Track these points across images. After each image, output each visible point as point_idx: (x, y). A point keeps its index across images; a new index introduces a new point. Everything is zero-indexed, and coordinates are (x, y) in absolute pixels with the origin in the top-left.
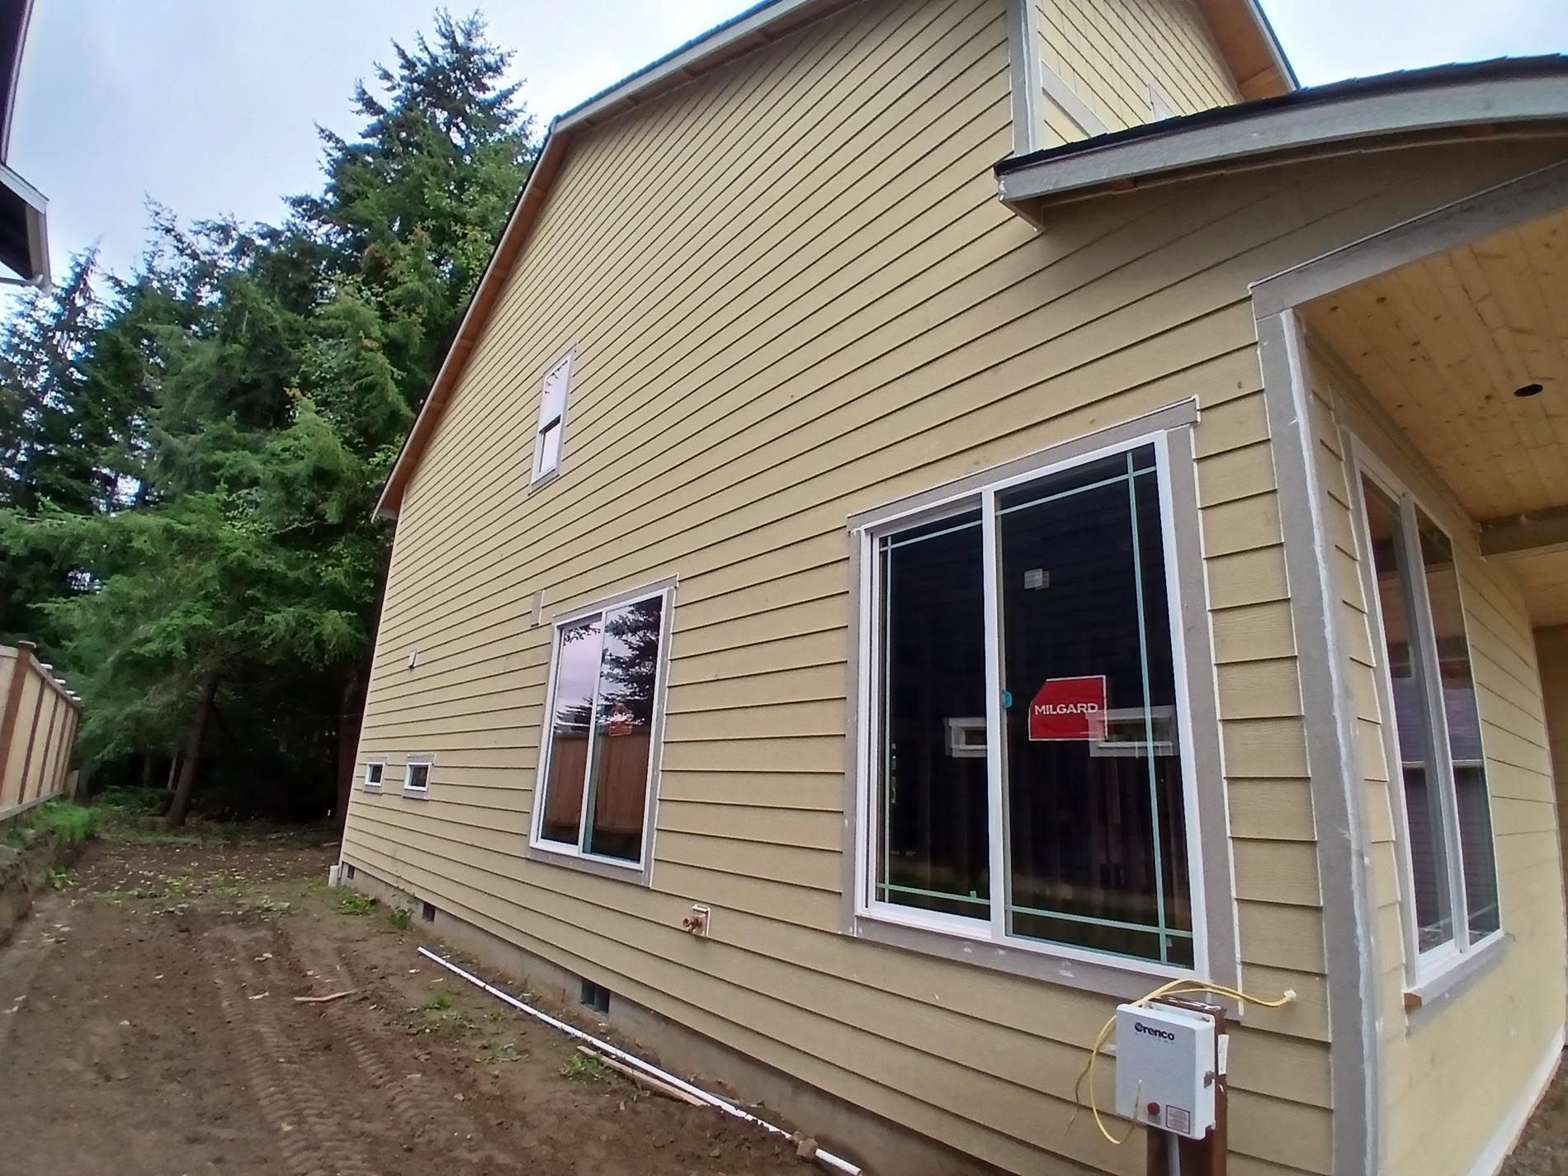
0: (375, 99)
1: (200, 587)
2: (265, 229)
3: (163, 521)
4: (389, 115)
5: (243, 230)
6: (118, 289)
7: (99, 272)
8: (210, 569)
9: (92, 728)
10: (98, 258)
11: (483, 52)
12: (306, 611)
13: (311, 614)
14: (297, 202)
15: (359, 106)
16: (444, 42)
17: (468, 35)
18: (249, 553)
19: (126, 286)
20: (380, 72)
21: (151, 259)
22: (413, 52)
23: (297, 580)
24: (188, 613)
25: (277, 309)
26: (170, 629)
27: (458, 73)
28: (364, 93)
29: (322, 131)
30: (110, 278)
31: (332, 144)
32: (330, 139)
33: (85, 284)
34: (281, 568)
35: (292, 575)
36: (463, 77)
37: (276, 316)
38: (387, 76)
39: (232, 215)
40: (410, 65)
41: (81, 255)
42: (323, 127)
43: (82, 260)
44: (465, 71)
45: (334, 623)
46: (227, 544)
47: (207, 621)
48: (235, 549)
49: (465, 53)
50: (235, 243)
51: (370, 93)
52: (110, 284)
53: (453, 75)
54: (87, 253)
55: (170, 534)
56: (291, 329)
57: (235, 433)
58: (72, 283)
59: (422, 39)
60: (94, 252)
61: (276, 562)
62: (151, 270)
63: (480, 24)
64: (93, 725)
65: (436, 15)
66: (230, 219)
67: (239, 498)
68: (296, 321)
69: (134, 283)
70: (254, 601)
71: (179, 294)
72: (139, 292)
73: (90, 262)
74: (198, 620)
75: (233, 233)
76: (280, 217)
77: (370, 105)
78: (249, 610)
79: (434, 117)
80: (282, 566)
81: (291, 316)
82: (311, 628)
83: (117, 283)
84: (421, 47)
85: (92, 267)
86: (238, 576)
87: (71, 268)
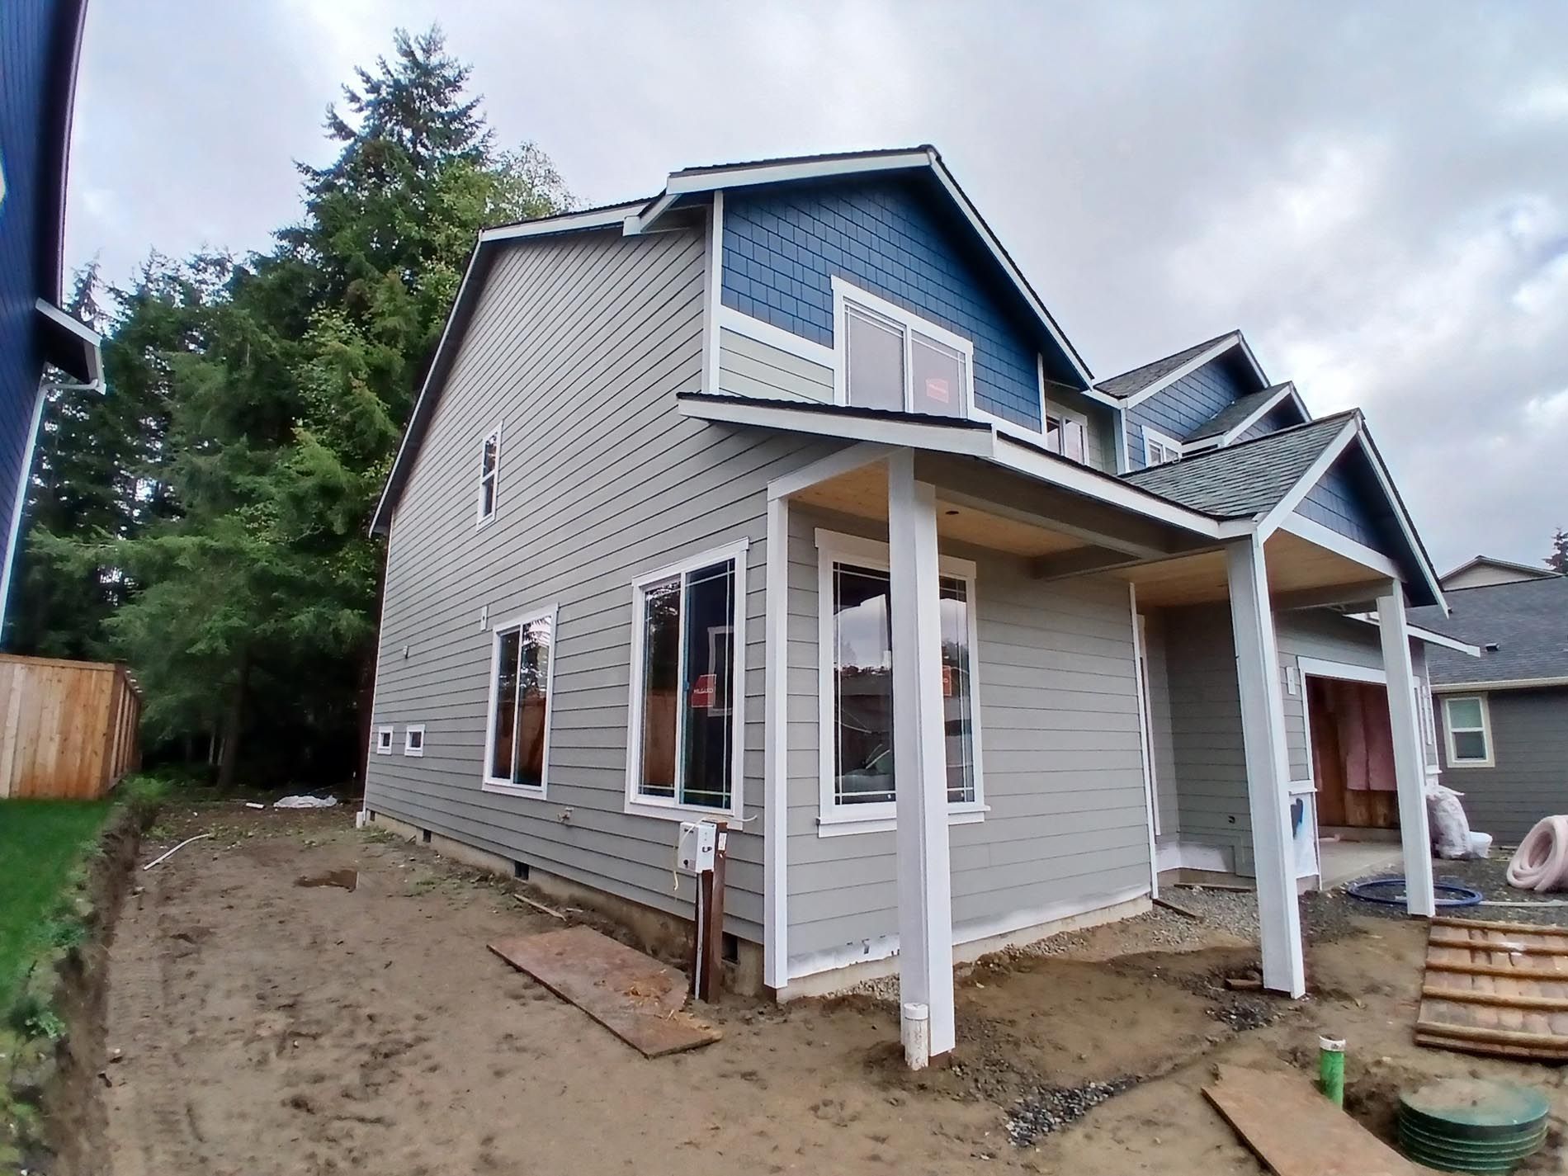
0: (345, 122)
1: (232, 593)
2: (256, 257)
3: (196, 540)
4: (359, 139)
5: (237, 261)
6: (119, 299)
7: (101, 285)
8: (240, 579)
9: (151, 714)
10: (98, 273)
11: (442, 66)
12: (323, 610)
13: (328, 613)
14: (283, 235)
15: (332, 131)
16: (404, 61)
17: (427, 52)
18: (270, 562)
19: (127, 296)
20: (348, 95)
21: (147, 268)
22: (377, 75)
23: (314, 583)
24: (226, 617)
25: (273, 338)
26: (214, 631)
27: (420, 89)
28: (335, 117)
29: (300, 165)
30: (111, 289)
31: (309, 176)
32: (308, 172)
33: (89, 298)
34: (299, 573)
35: (308, 578)
36: (425, 93)
37: (274, 345)
38: (354, 98)
39: (227, 249)
40: (375, 88)
41: (82, 271)
42: (301, 162)
43: (84, 276)
44: (427, 86)
45: (348, 619)
46: (252, 555)
47: (241, 622)
48: (259, 560)
49: (426, 71)
50: (231, 275)
51: (341, 117)
52: (112, 295)
53: (415, 91)
54: (88, 268)
55: (204, 550)
56: (288, 354)
57: (248, 453)
58: (77, 298)
59: (384, 63)
60: (93, 268)
61: (293, 569)
62: (148, 279)
63: (438, 39)
64: (151, 712)
65: (396, 36)
66: (225, 252)
67: (257, 511)
68: (291, 347)
69: (134, 292)
70: (279, 603)
71: (177, 300)
72: (140, 301)
73: (92, 276)
74: (235, 622)
75: (228, 264)
76: (269, 248)
77: (342, 130)
78: (277, 610)
79: (400, 135)
80: (299, 571)
81: (286, 343)
82: (330, 624)
83: (118, 293)
84: (384, 70)
85: (94, 282)
86: (263, 582)
87: (75, 284)
